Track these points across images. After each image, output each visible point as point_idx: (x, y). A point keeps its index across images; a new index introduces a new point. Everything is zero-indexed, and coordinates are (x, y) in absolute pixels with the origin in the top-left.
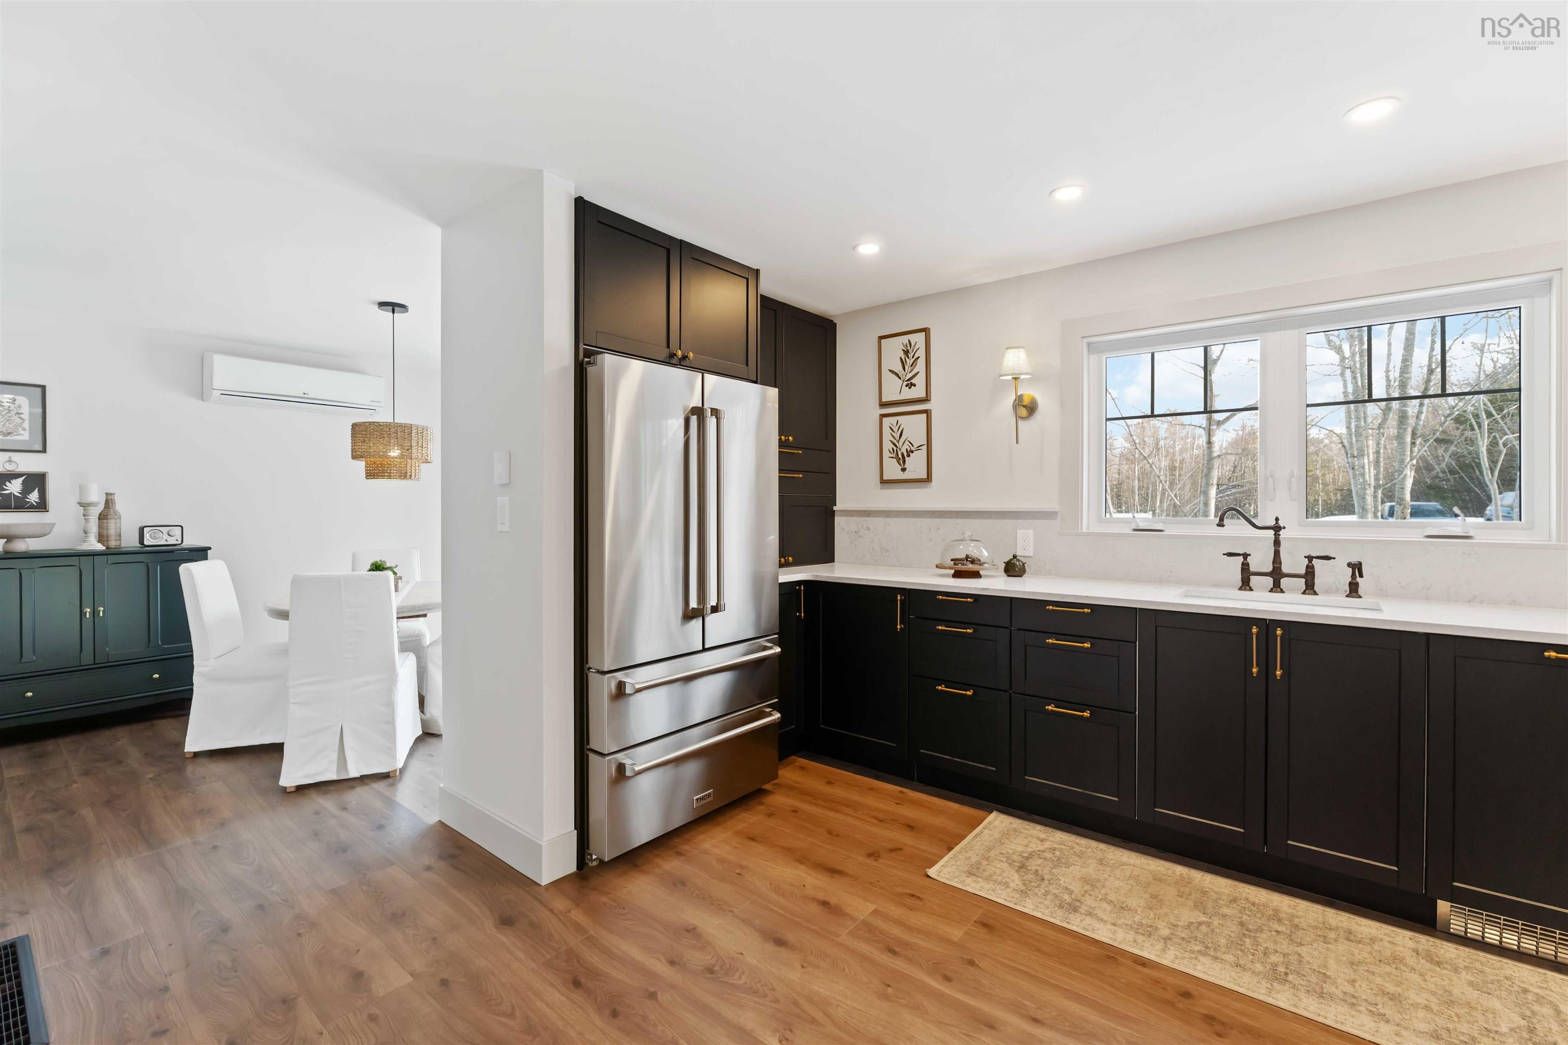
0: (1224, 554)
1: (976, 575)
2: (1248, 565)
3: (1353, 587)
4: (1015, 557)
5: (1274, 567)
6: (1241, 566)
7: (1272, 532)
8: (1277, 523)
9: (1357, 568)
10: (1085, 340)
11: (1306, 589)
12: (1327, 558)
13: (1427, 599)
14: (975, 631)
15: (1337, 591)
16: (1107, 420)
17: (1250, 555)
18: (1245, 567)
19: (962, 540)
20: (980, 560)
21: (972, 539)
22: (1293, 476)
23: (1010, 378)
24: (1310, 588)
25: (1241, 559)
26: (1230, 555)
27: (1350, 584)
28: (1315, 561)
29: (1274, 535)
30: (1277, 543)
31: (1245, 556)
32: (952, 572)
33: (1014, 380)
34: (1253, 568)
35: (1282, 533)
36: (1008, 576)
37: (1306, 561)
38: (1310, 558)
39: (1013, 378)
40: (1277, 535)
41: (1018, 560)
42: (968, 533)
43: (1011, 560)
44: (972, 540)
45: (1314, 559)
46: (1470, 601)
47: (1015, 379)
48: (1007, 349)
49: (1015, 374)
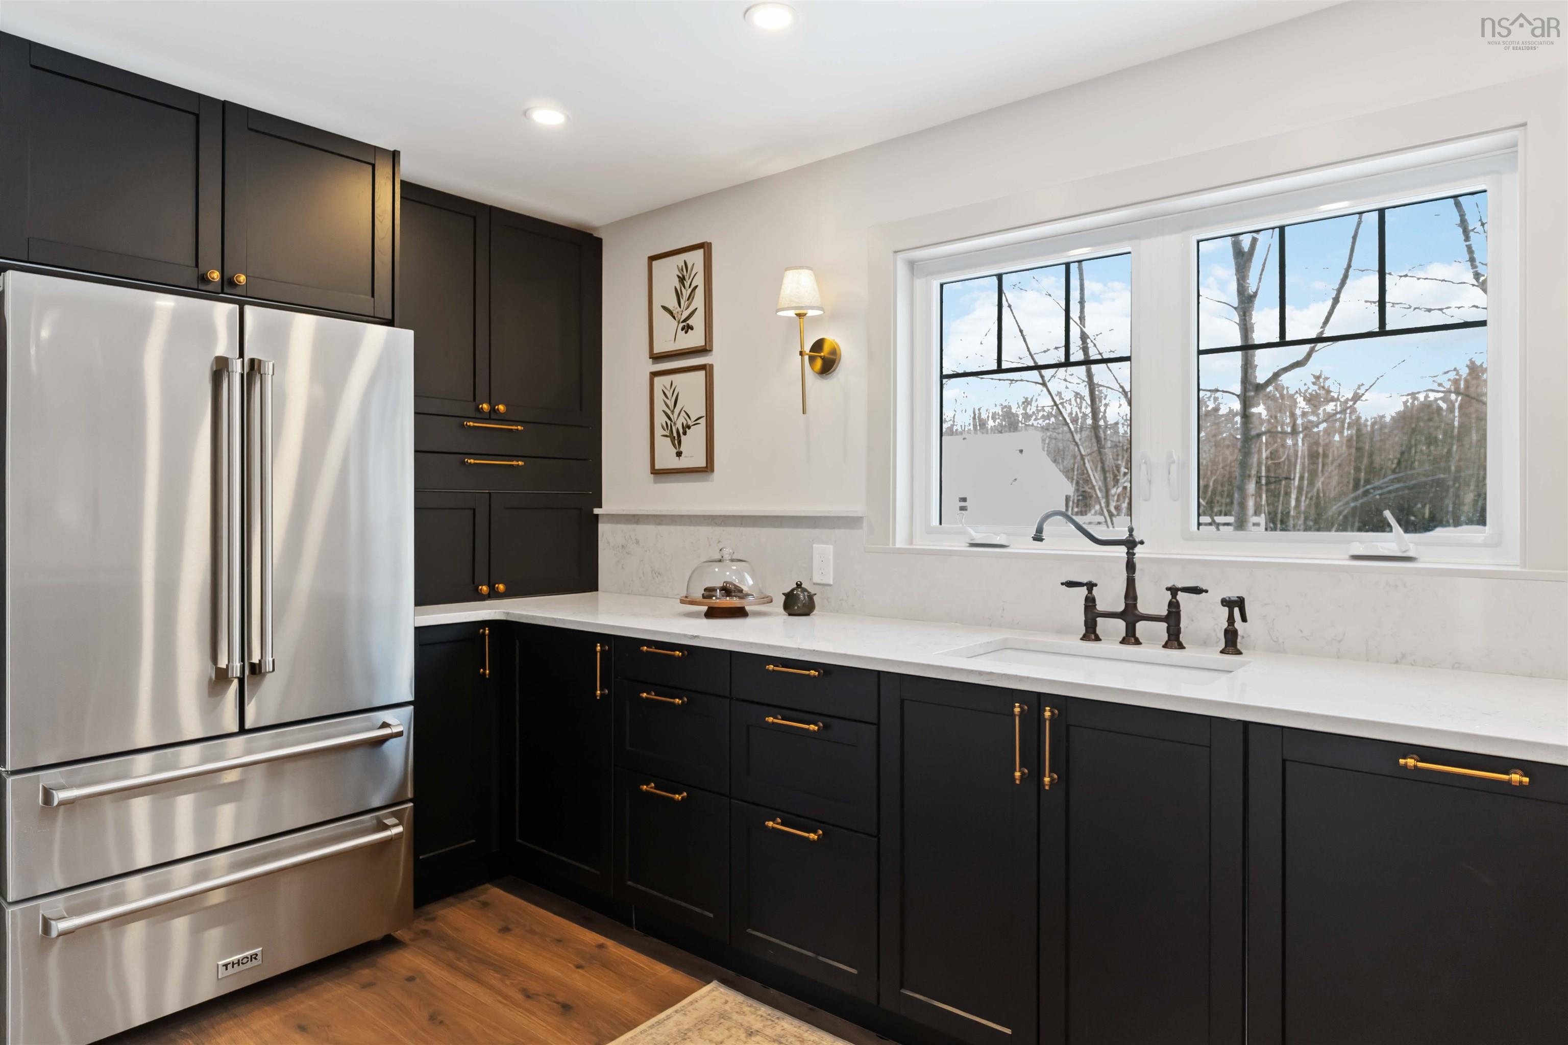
0: (1062, 584)
1: (739, 613)
2: (1093, 600)
3: (1229, 636)
4: (799, 585)
5: (1126, 605)
6: (1083, 602)
7: (1123, 549)
8: (1131, 535)
9: (1235, 605)
10: (900, 256)
11: (1169, 639)
12: (1196, 590)
13: (1338, 658)
14: (687, 700)
15: (1217, 642)
16: (943, 377)
17: (1096, 585)
18: (1090, 602)
19: (720, 561)
20: (741, 591)
21: (735, 557)
22: (1173, 462)
23: (792, 313)
24: (1174, 640)
25: (1083, 591)
26: (1070, 584)
27: (1226, 631)
28: (1181, 596)
29: (1127, 553)
30: (1131, 566)
31: (1091, 586)
32: (705, 608)
33: (798, 317)
34: (1100, 607)
35: (1138, 550)
36: (790, 615)
37: (1168, 596)
38: (1174, 591)
39: (797, 314)
40: (1131, 554)
41: (804, 590)
42: (728, 550)
43: (793, 590)
44: (732, 560)
45: (1179, 593)
46: (1397, 662)
47: (799, 315)
48: (786, 269)
49: (801, 308)
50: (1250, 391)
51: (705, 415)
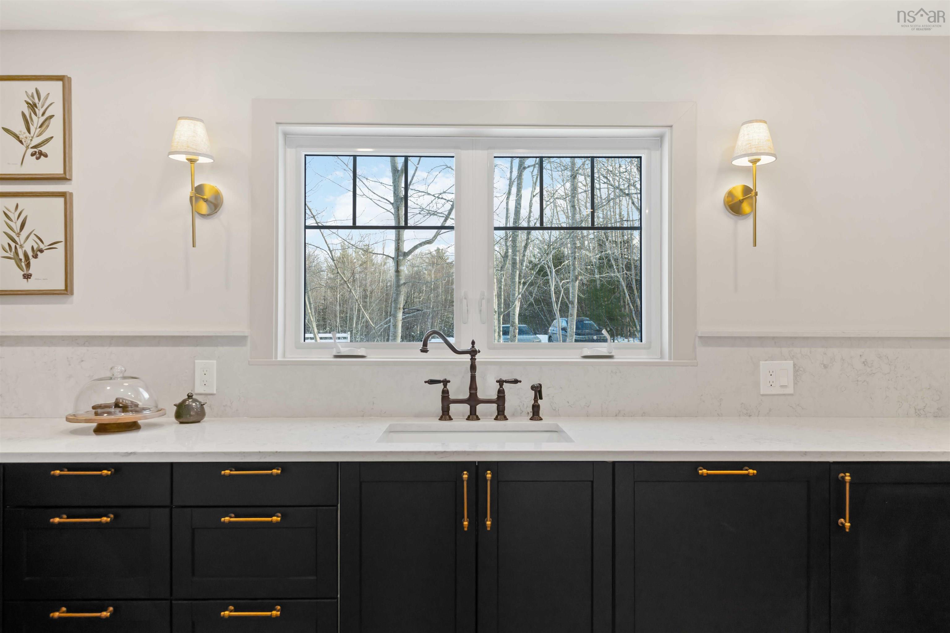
0: (426, 382)
1: (133, 426)
2: (447, 392)
3: (536, 409)
4: (190, 397)
5: (470, 393)
6: (441, 394)
7: (468, 356)
8: (473, 347)
9: (538, 390)
10: (281, 128)
11: (498, 414)
12: (516, 382)
13: (588, 416)
14: (116, 517)
15: (521, 413)
16: (306, 227)
17: (449, 382)
18: (445, 393)
19: (111, 379)
20: (137, 406)
21: (126, 374)
22: (483, 299)
23: (183, 158)
24: (501, 415)
25: (441, 386)
26: (432, 382)
27: (533, 406)
28: (506, 386)
29: (471, 359)
30: (473, 368)
31: (445, 382)
32: (94, 425)
33: (189, 162)
34: (452, 396)
35: (477, 356)
36: (181, 423)
37: (497, 386)
38: (501, 382)
39: (187, 159)
40: (473, 360)
41: (195, 401)
42: (119, 368)
43: (184, 401)
44: (125, 378)
45: (504, 383)
46: (616, 416)
47: (191, 161)
48: (180, 118)
49: (194, 154)
50: (401, 256)
51: (63, 239)
